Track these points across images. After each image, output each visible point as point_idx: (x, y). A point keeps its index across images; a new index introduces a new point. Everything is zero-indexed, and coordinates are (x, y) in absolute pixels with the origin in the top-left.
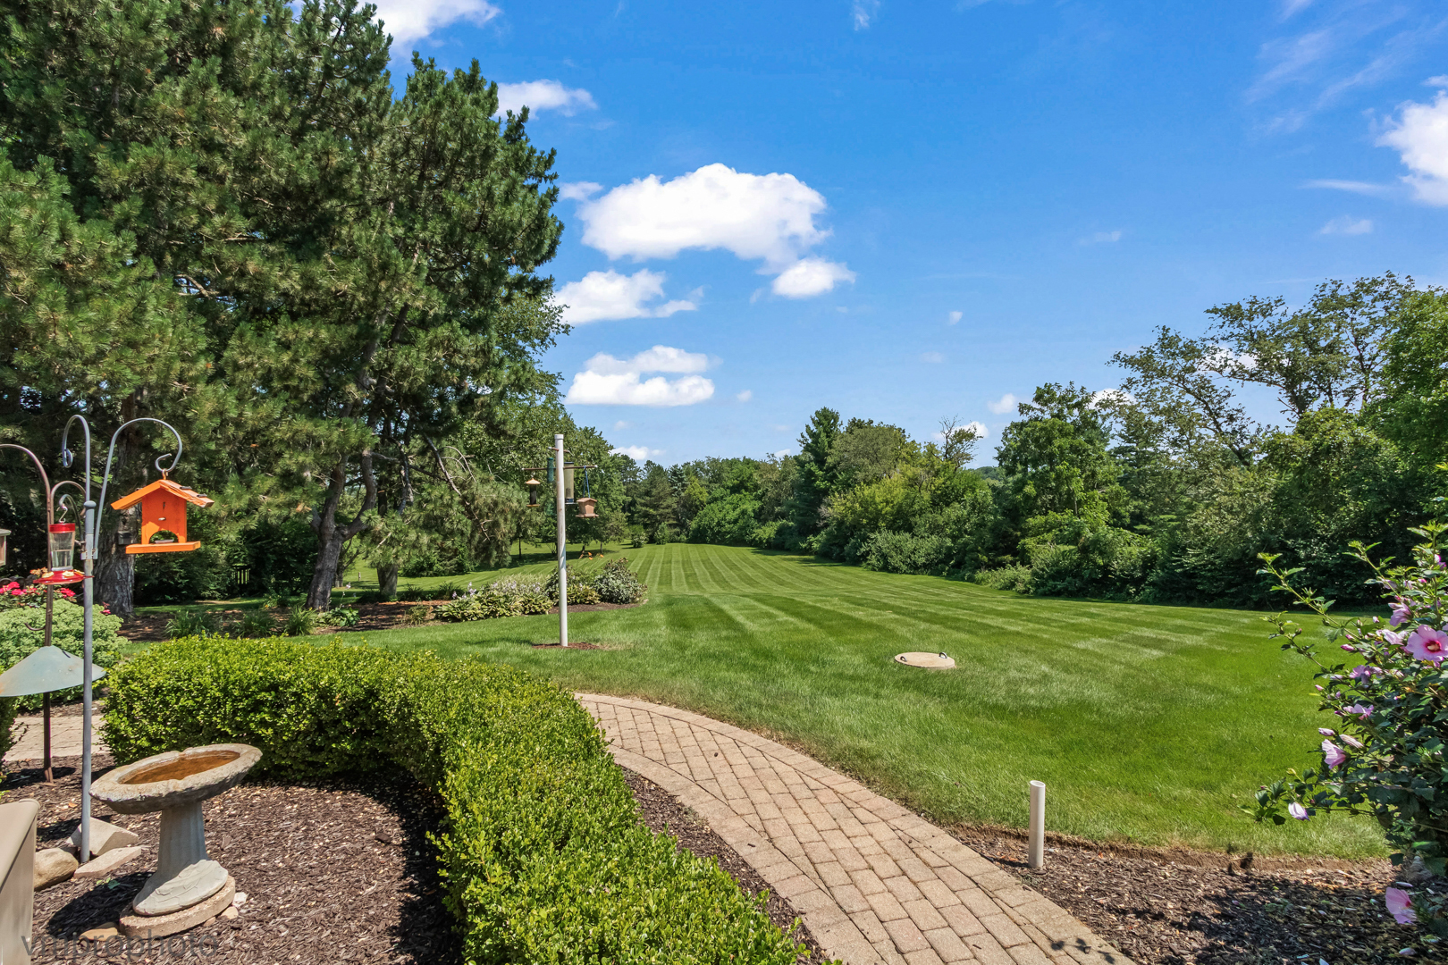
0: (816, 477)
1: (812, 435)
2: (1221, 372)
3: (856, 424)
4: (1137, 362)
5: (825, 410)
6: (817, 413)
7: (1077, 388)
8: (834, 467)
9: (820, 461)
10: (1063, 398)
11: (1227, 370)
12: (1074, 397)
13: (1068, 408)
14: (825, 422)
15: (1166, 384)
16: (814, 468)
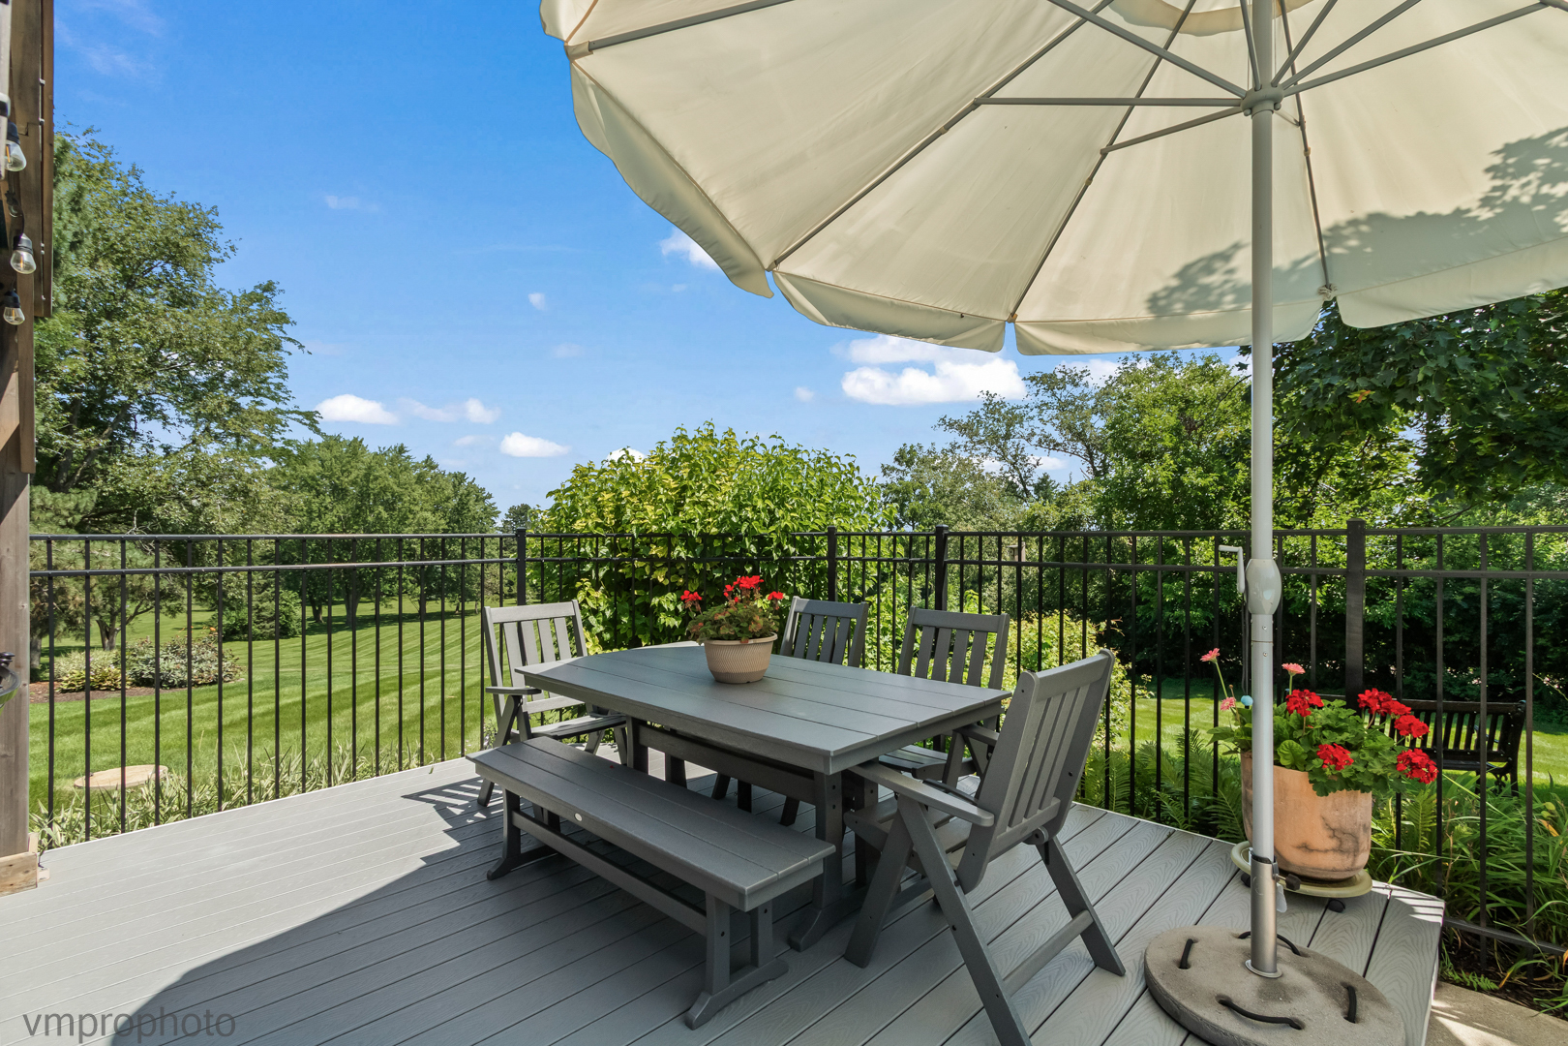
2: (1028, 440)
4: (961, 427)
11: (1035, 440)
12: (935, 458)
15: (985, 451)
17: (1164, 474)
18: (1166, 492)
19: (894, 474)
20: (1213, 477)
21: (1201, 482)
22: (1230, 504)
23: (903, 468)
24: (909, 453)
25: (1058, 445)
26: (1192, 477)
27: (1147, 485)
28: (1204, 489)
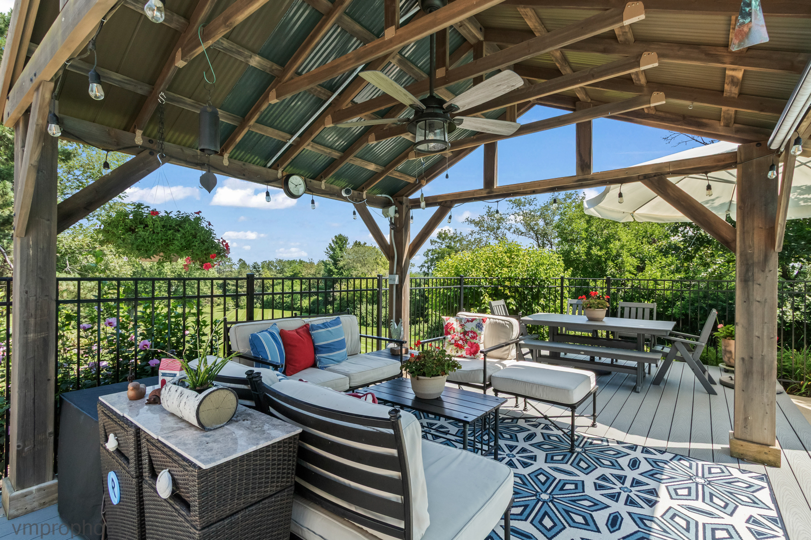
0: (333, 272)
1: (333, 249)
2: (509, 230)
3: (357, 244)
4: (476, 223)
5: (340, 235)
6: (336, 237)
7: (458, 233)
8: (342, 268)
9: (335, 264)
10: (452, 237)
11: (512, 230)
12: (457, 237)
13: (454, 242)
14: (340, 243)
15: (487, 235)
16: (332, 268)
17: (583, 249)
18: (584, 257)
19: (436, 244)
20: (604, 252)
21: (599, 253)
22: (610, 263)
23: (440, 241)
24: (444, 234)
25: (522, 233)
26: (595, 251)
27: (576, 254)
28: (600, 256)
